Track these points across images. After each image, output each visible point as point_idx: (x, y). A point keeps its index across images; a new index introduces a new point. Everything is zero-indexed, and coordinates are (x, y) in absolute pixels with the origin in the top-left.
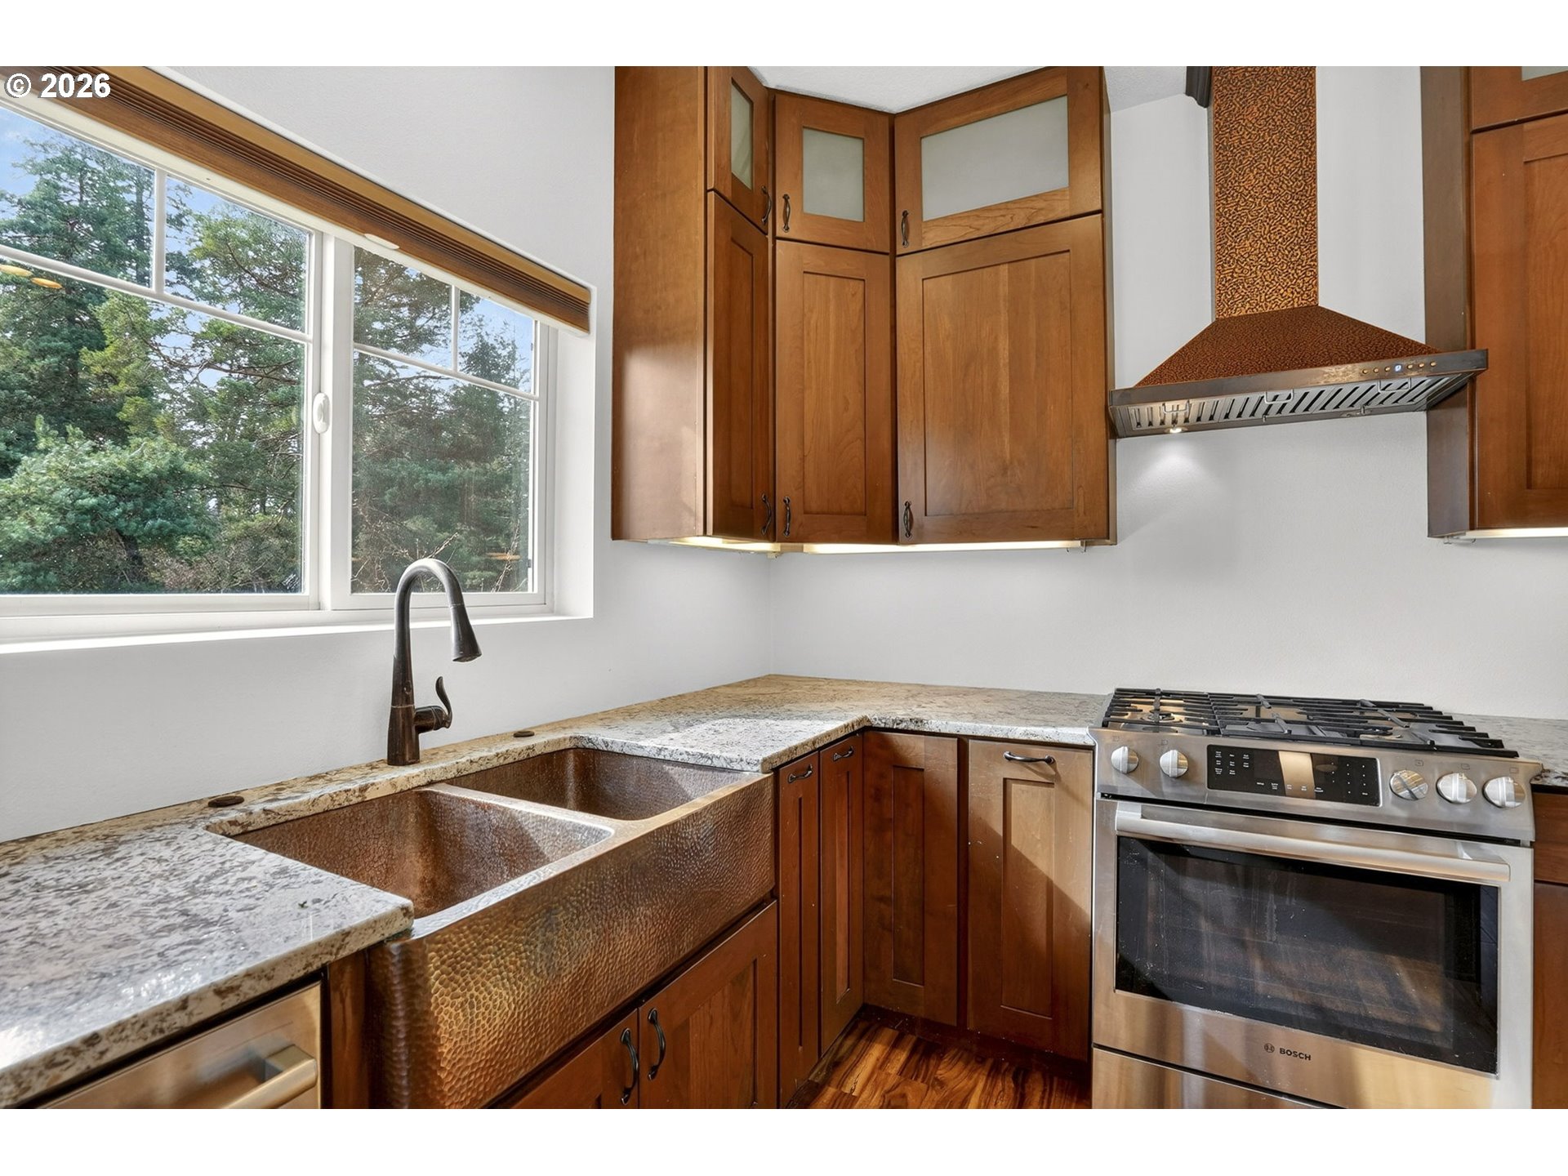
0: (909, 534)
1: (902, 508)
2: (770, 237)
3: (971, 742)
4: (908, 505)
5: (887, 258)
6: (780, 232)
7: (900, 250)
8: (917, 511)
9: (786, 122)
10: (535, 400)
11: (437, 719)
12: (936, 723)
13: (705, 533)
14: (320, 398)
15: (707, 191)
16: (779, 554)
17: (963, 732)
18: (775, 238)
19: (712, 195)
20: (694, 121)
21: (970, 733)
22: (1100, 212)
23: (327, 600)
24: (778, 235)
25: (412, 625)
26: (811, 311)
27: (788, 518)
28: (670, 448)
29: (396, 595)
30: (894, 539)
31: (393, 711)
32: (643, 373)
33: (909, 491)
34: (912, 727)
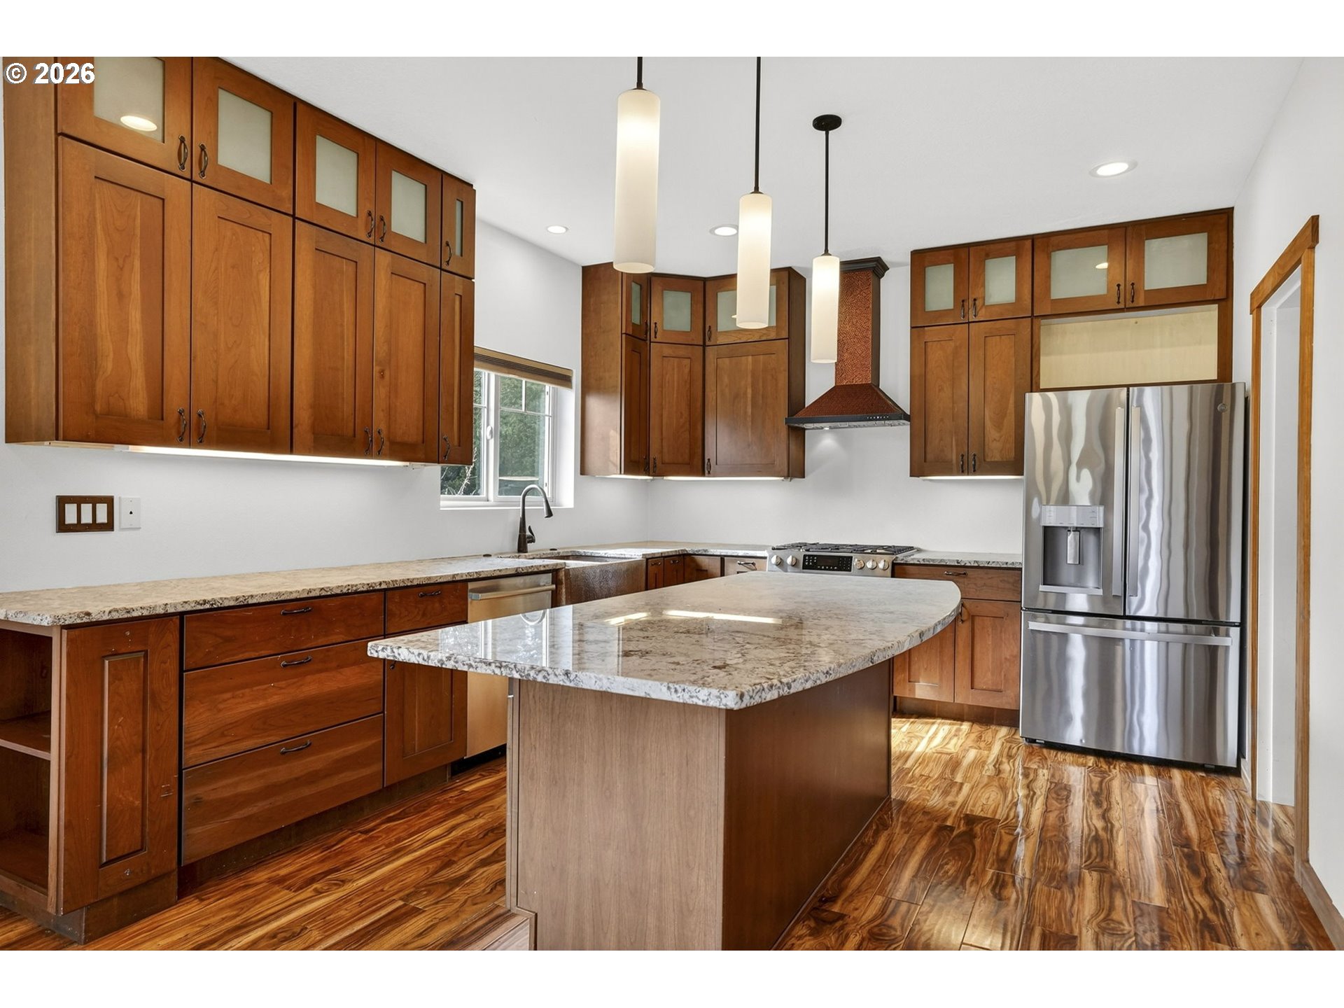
0: (709, 472)
1: (706, 461)
2: (648, 342)
3: (725, 558)
4: (709, 460)
5: (701, 348)
6: (653, 339)
7: (708, 343)
8: (713, 462)
9: (656, 288)
10: (549, 416)
11: (532, 540)
12: (712, 551)
13: (621, 473)
14: (489, 428)
15: (622, 334)
16: (652, 480)
17: (722, 554)
18: (650, 342)
19: (624, 336)
20: (617, 303)
21: (725, 554)
22: (788, 338)
23: (491, 497)
24: (652, 340)
25: (526, 508)
26: (667, 374)
27: (655, 466)
28: (605, 438)
29: (521, 497)
30: (703, 474)
31: (520, 536)
32: (594, 403)
33: (710, 453)
34: (704, 553)
